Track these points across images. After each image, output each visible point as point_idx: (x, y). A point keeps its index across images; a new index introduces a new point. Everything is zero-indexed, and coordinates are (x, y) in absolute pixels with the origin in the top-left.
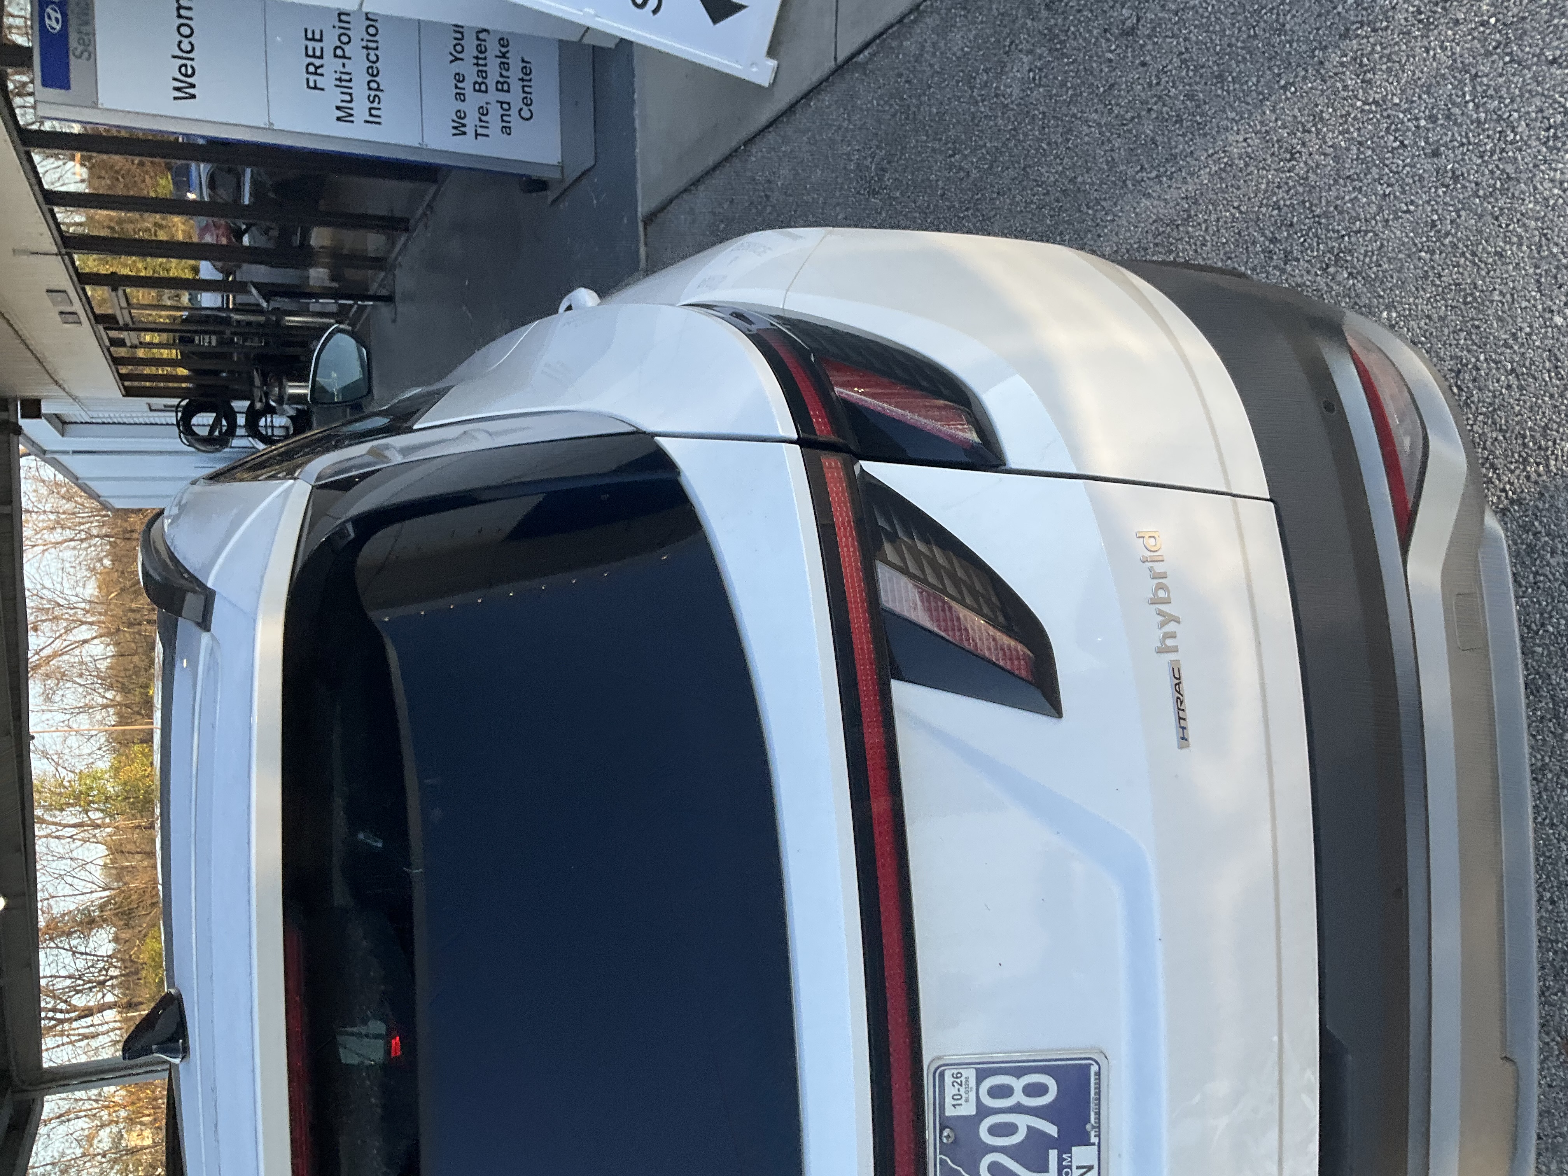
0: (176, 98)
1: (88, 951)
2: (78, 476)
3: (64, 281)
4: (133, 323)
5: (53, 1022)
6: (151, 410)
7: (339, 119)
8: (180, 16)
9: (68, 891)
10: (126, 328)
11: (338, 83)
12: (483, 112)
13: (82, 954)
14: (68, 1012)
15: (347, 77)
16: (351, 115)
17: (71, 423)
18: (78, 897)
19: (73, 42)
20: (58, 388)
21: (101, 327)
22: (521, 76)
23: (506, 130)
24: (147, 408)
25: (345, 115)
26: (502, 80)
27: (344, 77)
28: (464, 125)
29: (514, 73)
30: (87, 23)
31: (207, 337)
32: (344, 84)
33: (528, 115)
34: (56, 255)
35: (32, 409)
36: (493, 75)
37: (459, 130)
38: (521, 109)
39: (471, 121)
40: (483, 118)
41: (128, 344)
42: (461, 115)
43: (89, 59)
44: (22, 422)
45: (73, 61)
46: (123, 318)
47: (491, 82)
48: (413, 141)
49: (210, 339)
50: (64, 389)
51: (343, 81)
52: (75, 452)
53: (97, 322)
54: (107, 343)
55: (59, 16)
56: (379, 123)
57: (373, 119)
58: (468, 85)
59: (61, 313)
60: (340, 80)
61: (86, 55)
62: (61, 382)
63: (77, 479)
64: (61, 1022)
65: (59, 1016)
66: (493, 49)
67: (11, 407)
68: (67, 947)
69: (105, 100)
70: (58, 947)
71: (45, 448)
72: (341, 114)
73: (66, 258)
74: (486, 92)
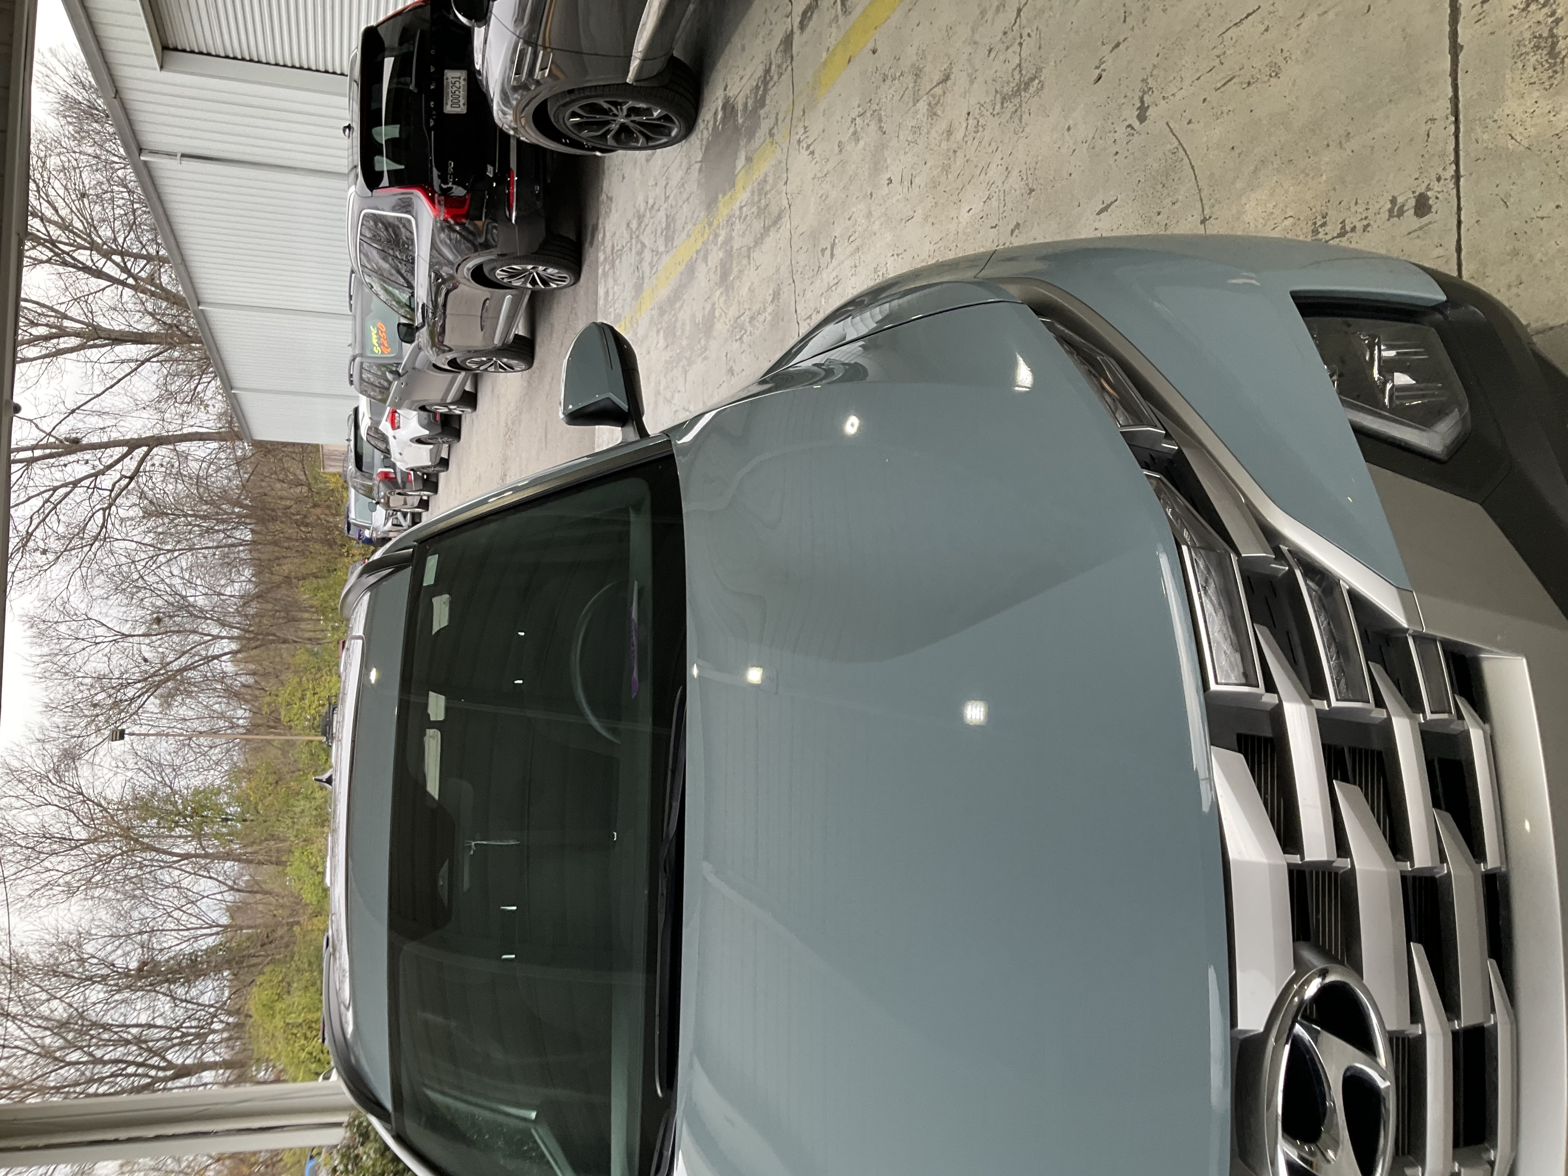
1: (190, 999)
14: (164, 1069)
17: (176, 49)
18: (181, 933)
68: (168, 993)
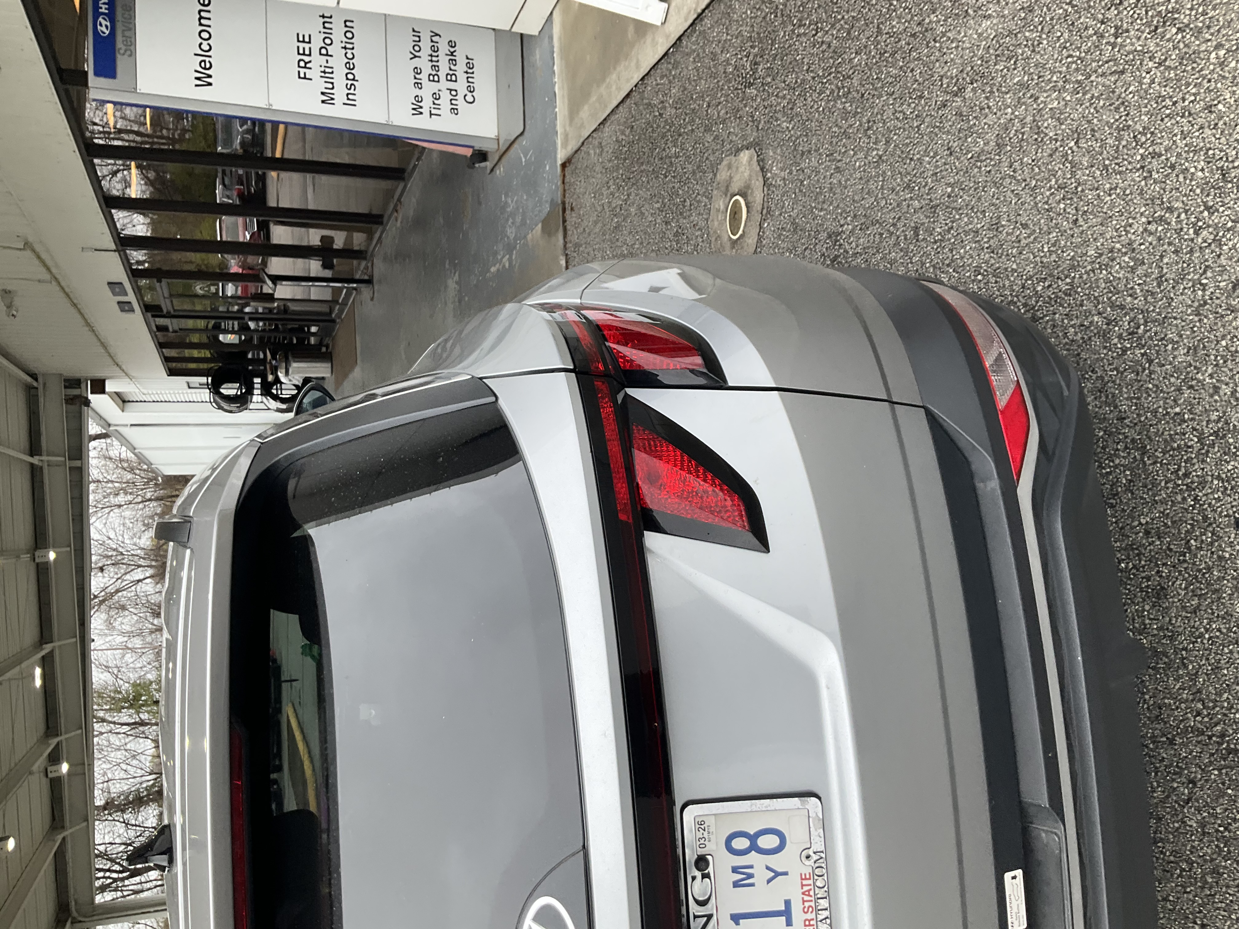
0: (196, 85)
1: (137, 823)
2: (136, 446)
3: (120, 275)
4: (175, 310)
5: (109, 881)
6: (189, 388)
7: (323, 102)
8: (201, 24)
9: (123, 775)
10: (169, 316)
11: (323, 74)
12: (436, 97)
13: (133, 825)
15: (330, 70)
16: (332, 99)
17: (129, 401)
18: (131, 780)
19: (120, 44)
20: (118, 369)
21: (149, 315)
22: (466, 69)
23: (454, 111)
24: (186, 386)
25: (328, 99)
26: (451, 72)
27: (327, 70)
28: (421, 107)
29: (461, 67)
30: (130, 29)
31: (231, 322)
32: (327, 75)
33: (472, 100)
34: (115, 251)
35: (99, 387)
36: (444, 69)
37: (417, 110)
38: (465, 96)
39: (427, 103)
40: (436, 102)
41: (171, 329)
42: (418, 99)
43: (130, 55)
44: (91, 397)
45: (119, 57)
46: (166, 306)
47: (442, 74)
48: (381, 119)
49: (233, 324)
50: (123, 370)
51: (327, 73)
52: (132, 425)
53: (147, 311)
54: (155, 329)
55: (108, 24)
56: (355, 105)
57: (350, 102)
58: (424, 76)
59: (119, 303)
60: (324, 72)
61: (128, 53)
62: (120, 364)
63: (135, 449)
64: (115, 880)
65: (115, 875)
66: (444, 49)
67: (83, 386)
68: (122, 820)
69: (143, 86)
70: (114, 820)
71: (111, 422)
72: (325, 98)
73: (122, 253)
74: (438, 81)
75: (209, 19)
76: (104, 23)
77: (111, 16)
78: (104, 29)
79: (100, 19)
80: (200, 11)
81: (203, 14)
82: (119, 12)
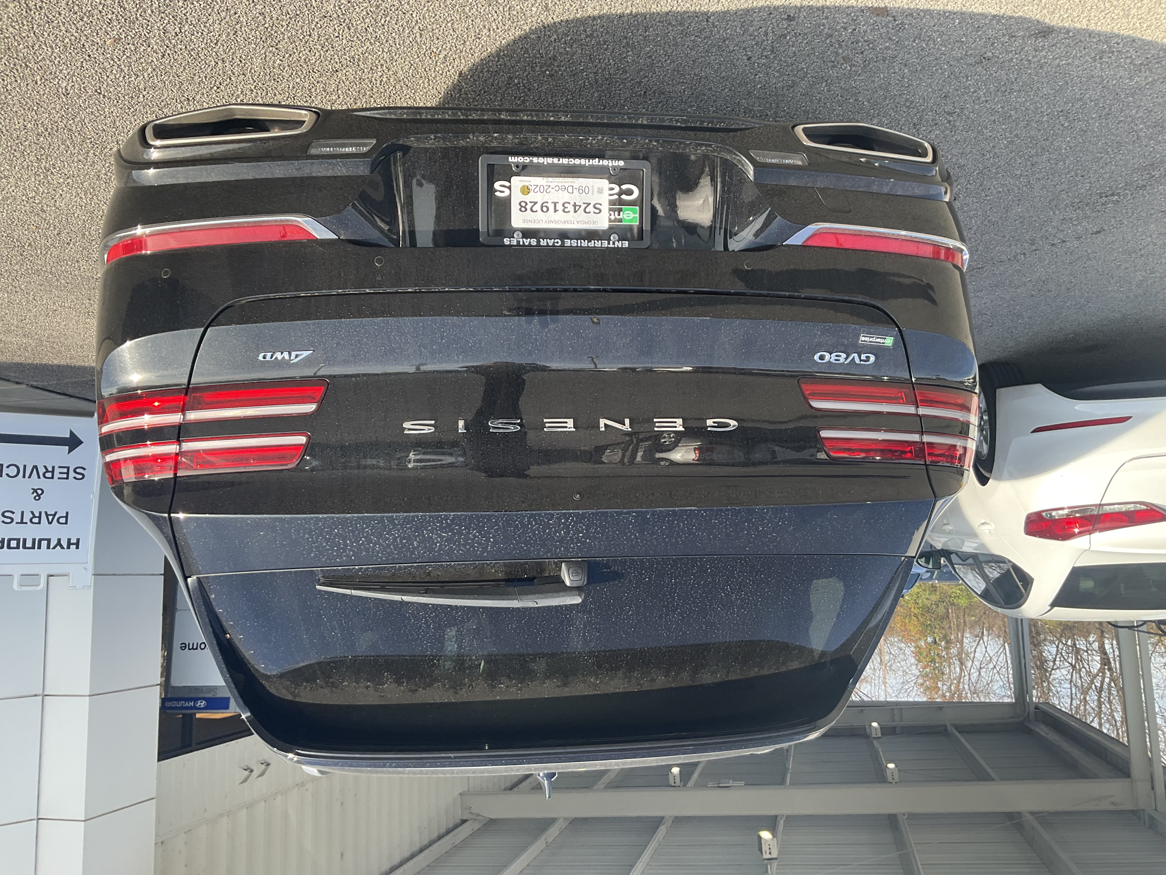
8: (197, 649)
30: (202, 689)
45: (217, 696)
75: (193, 644)
76: (199, 704)
77: (196, 700)
78: (203, 704)
79: (197, 706)
80: (189, 649)
81: (191, 647)
82: (192, 695)
